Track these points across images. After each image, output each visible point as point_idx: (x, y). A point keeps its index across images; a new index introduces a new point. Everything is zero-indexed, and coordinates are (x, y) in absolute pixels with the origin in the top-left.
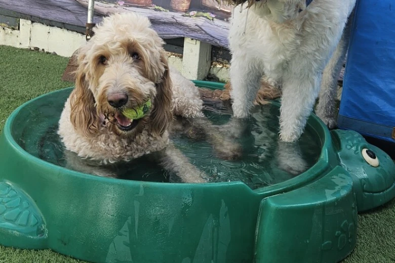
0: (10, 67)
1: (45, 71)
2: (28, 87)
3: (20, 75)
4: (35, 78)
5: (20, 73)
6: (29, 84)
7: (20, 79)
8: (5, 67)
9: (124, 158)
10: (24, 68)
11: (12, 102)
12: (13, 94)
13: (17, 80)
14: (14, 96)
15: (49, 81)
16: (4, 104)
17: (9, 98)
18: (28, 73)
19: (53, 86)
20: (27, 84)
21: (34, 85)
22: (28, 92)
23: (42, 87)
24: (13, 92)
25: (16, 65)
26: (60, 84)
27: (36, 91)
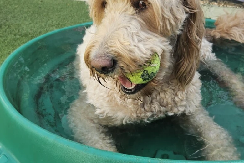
0: (17, 7)
1: (46, 10)
2: (32, 24)
3: (25, 15)
4: (37, 17)
5: (26, 12)
6: (33, 22)
7: (25, 18)
8: (14, 8)
9: (144, 119)
10: (29, 8)
11: (18, 39)
12: (19, 32)
13: (23, 19)
14: (20, 33)
15: (49, 19)
16: (11, 41)
17: (15, 35)
18: (32, 12)
19: (52, 23)
20: (31, 22)
21: (37, 23)
22: (31, 29)
23: (43, 24)
24: (19, 30)
25: (23, 6)
26: (58, 22)
27: (38, 29)
